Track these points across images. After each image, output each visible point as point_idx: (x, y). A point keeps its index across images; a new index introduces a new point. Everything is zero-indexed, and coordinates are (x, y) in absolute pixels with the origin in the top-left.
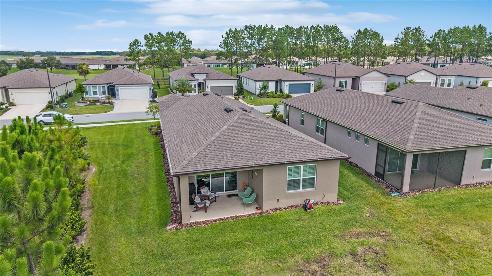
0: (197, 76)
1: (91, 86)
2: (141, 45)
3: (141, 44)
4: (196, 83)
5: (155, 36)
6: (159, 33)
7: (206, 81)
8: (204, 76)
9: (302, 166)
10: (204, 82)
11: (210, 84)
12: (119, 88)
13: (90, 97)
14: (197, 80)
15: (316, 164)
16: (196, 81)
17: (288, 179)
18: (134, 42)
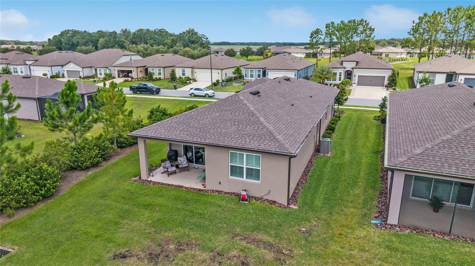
0: (345, 64)
1: (250, 70)
2: (322, 34)
3: (322, 32)
4: (342, 71)
5: (338, 24)
6: (342, 22)
7: (354, 69)
8: (353, 64)
9: (245, 154)
10: (352, 71)
11: (357, 73)
12: (269, 72)
13: (247, 79)
14: (345, 68)
15: (260, 155)
16: (343, 69)
17: (230, 164)
18: (315, 31)
